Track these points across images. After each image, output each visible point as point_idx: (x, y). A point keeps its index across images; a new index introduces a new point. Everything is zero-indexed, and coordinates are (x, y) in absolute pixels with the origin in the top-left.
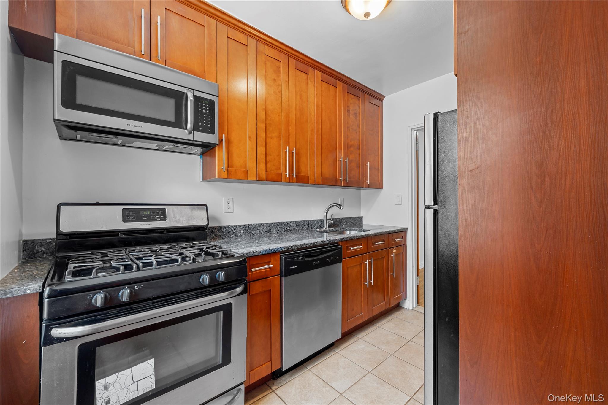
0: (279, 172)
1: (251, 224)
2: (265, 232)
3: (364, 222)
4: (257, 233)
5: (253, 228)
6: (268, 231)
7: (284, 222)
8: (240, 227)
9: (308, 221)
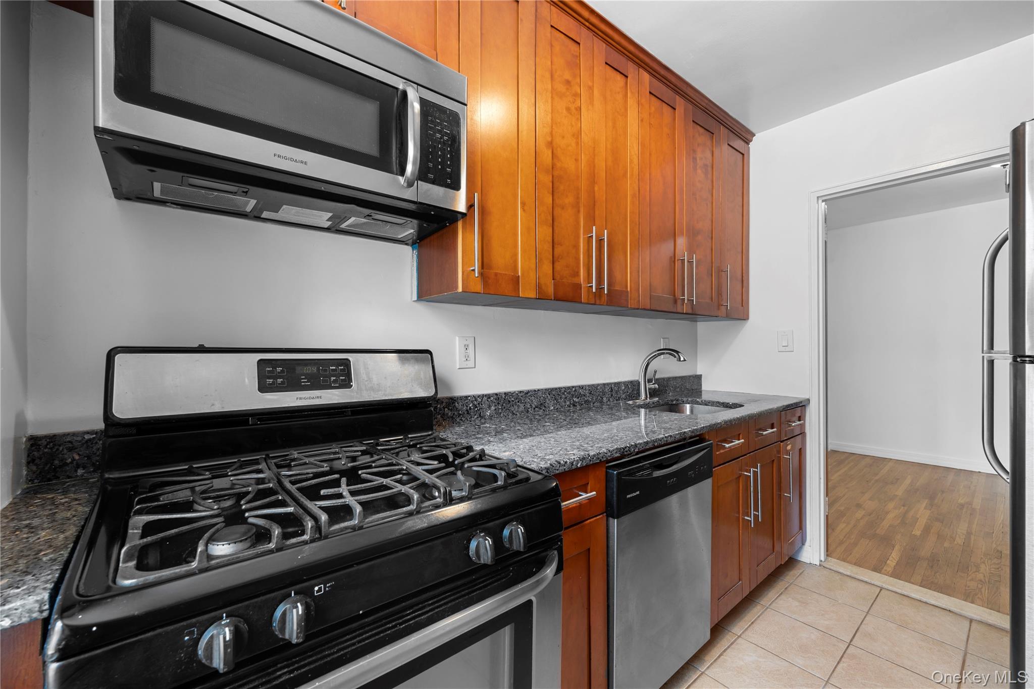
0: (575, 280)
1: (510, 393)
2: (534, 408)
3: (706, 386)
4: (520, 409)
5: (513, 399)
6: (541, 406)
7: (569, 388)
8: (490, 398)
9: (611, 384)
